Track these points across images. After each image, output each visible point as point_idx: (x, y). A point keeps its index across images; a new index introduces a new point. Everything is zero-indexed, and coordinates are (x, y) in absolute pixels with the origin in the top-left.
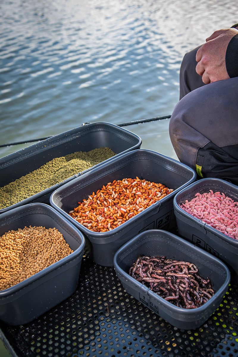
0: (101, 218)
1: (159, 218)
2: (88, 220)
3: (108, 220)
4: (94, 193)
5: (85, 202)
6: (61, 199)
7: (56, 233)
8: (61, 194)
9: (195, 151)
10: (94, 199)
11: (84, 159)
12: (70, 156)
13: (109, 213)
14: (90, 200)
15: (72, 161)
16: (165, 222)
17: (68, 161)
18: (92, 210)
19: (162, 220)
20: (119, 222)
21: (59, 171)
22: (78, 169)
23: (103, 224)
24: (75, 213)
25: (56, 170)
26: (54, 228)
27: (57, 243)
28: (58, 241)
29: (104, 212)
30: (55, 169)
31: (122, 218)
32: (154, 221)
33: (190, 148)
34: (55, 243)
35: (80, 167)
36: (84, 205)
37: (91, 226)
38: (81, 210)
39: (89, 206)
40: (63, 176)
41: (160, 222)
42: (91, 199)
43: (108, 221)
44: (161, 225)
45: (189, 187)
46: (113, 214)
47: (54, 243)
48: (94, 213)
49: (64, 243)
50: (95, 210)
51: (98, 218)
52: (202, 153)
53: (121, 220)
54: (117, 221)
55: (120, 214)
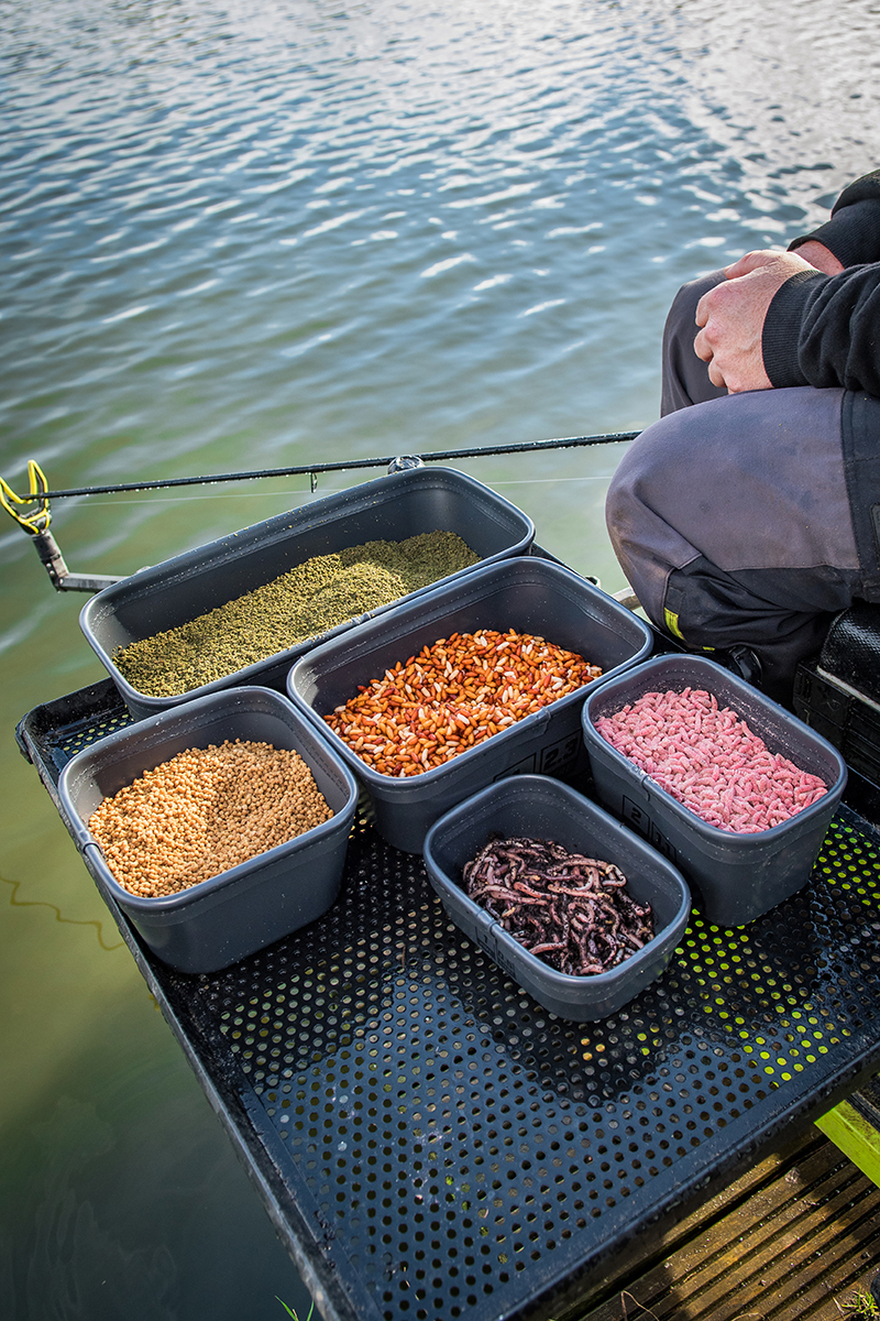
0: (407, 734)
1: (547, 748)
2: (375, 736)
3: (422, 740)
4: (399, 664)
5: (375, 685)
6: (315, 678)
7: (297, 765)
8: (315, 665)
9: (661, 574)
10: (397, 681)
11: (386, 563)
12: (353, 551)
13: (428, 723)
14: (387, 683)
15: (358, 569)
16: (565, 757)
17: (346, 565)
18: (389, 710)
19: (554, 753)
20: (450, 747)
21: (322, 595)
22: (367, 594)
23: (410, 751)
24: (347, 714)
25: (313, 591)
26: (293, 752)
27: (296, 790)
28: (298, 784)
29: (417, 718)
30: (313, 587)
31: (457, 738)
32: (535, 754)
33: (651, 566)
34: (292, 790)
35: (375, 588)
36: (371, 695)
37: (382, 753)
38: (362, 707)
39: (382, 700)
40: (328, 611)
41: (552, 756)
42: (392, 679)
43: (422, 745)
44: (555, 763)
46: (438, 728)
47: (289, 788)
48: (394, 720)
49: (313, 790)
50: (397, 709)
51: (400, 733)
52: (676, 581)
53: (455, 744)
54: (444, 745)
55: (455, 728)
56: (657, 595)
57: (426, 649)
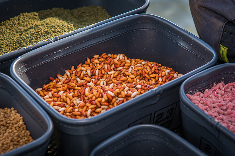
0: (78, 102)
1: (158, 111)
2: (60, 103)
3: (88, 104)
4: (73, 67)
5: (60, 78)
6: (26, 70)
7: (14, 115)
9: (220, 24)
10: (72, 76)
11: (65, 19)
12: (45, 12)
13: (91, 96)
14: (67, 76)
15: (48, 20)
16: (167, 118)
17: (41, 18)
18: (68, 90)
19: (162, 114)
20: (103, 109)
21: (28, 32)
22: (54, 32)
23: (81, 110)
24: (43, 92)
25: (23, 30)
26: (12, 108)
27: (14, 129)
28: (15, 126)
29: (84, 94)
30: (22, 29)
31: (107, 104)
32: (151, 114)
33: (214, 20)
34: (11, 129)
35: (59, 30)
36: (57, 82)
37: (64, 111)
38: (52, 88)
39: (64, 85)
40: (32, 39)
41: (160, 116)
42: (69, 74)
43: (87, 107)
44: (160, 121)
45: (205, 72)
46: (96, 98)
47: (10, 127)
48: (71, 95)
49: (23, 129)
50: (72, 90)
51: (74, 102)
52: (230, 28)
53: (106, 107)
54: (100, 108)
55: (106, 98)
56: (216, 36)
57: (88, 60)
